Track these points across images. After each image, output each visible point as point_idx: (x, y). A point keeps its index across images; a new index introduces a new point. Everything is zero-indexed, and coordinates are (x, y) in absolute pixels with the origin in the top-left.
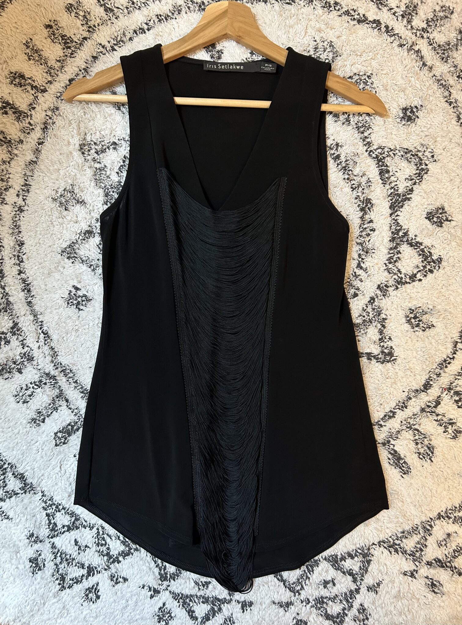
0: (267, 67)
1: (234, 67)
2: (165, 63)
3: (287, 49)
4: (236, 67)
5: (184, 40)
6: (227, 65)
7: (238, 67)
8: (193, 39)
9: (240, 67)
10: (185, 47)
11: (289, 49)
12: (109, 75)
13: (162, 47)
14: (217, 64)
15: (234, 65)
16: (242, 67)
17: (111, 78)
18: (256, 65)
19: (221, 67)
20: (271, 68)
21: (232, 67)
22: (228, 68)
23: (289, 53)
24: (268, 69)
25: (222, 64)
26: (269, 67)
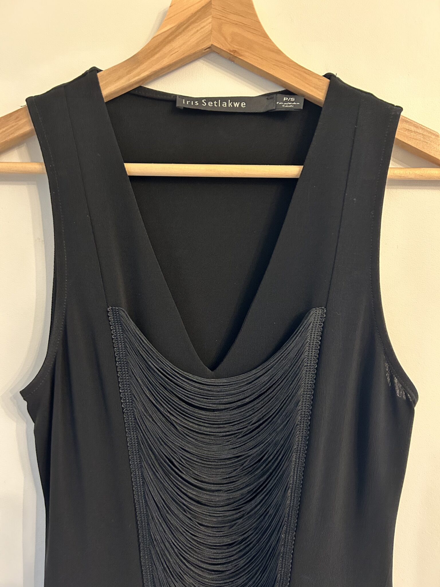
0: (286, 102)
1: (230, 105)
2: (105, 101)
3: (326, 76)
4: (232, 104)
6: (218, 101)
7: (236, 105)
9: (240, 105)
10: (139, 74)
11: (329, 76)
12: (8, 127)
13: (99, 74)
14: (200, 100)
15: (229, 101)
16: (243, 105)
17: (12, 134)
18: (267, 99)
19: (207, 104)
20: (294, 103)
21: (226, 104)
22: (219, 106)
23: (330, 82)
24: (288, 105)
25: (208, 99)
26: (290, 101)
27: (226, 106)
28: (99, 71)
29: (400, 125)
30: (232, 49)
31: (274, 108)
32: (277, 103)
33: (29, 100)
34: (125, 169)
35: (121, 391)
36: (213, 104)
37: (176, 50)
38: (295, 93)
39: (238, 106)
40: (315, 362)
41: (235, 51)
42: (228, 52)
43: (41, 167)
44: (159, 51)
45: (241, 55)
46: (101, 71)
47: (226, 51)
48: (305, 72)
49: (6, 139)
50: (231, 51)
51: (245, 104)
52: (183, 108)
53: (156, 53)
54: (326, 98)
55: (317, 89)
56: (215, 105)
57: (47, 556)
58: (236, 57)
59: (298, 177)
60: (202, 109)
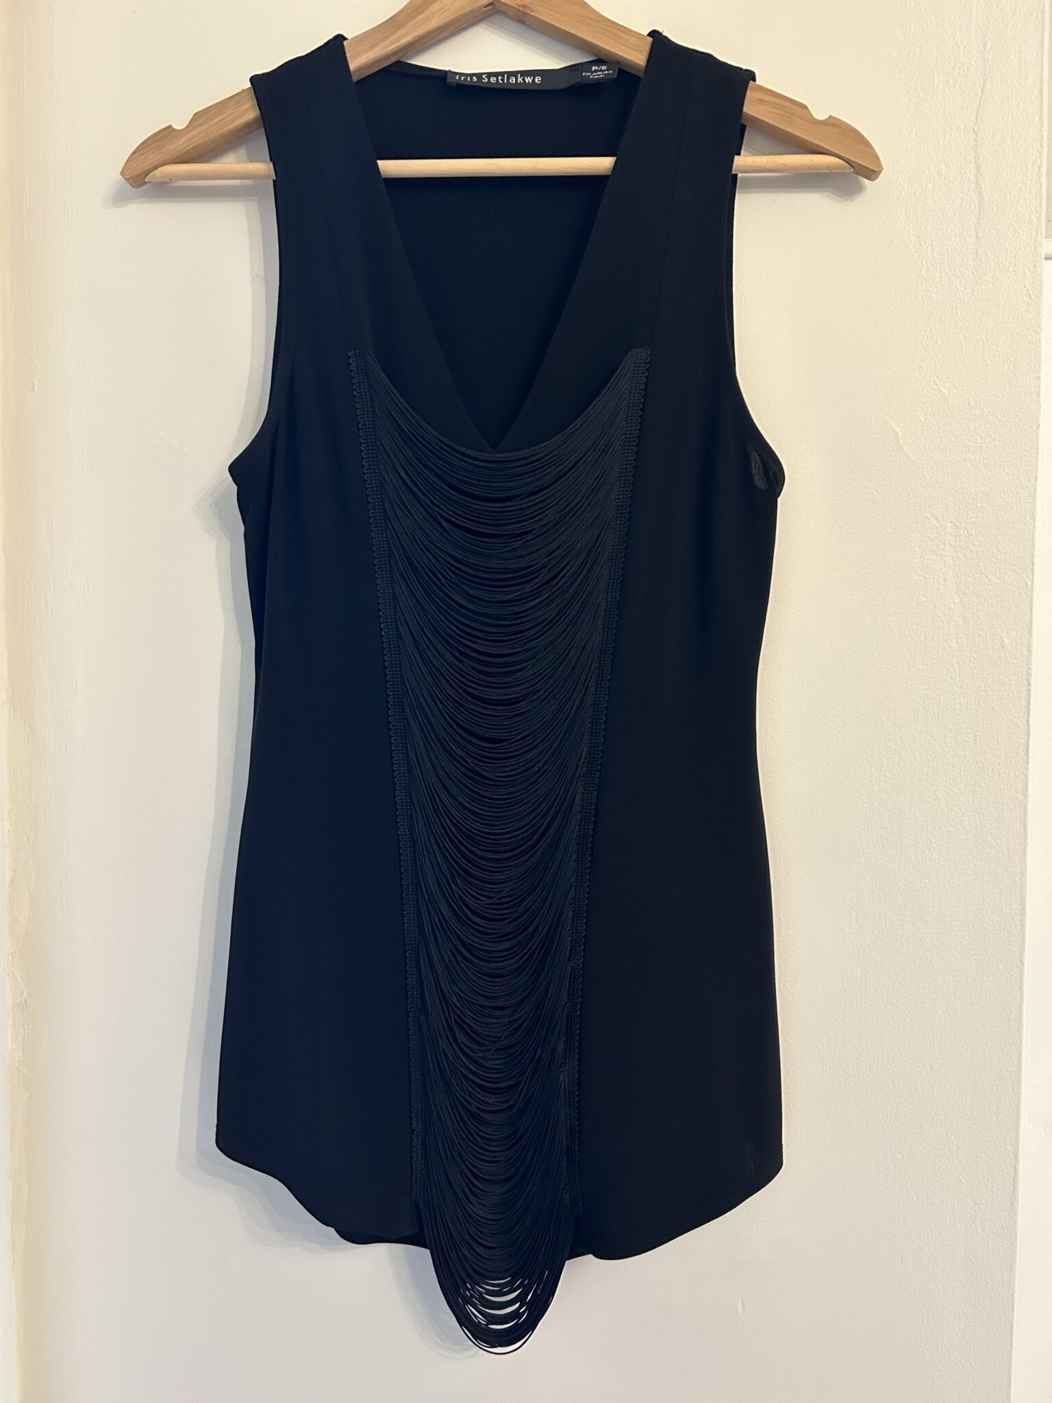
0: (596, 71)
1: (520, 80)
2: (355, 78)
3: (650, 35)
4: (524, 80)
5: (394, 23)
6: (503, 77)
7: (529, 80)
8: (416, 20)
9: (533, 80)
10: (398, 40)
11: (654, 34)
12: (225, 115)
13: (345, 43)
14: (479, 76)
15: (519, 75)
16: (538, 80)
17: (230, 123)
18: (571, 71)
19: (489, 80)
20: (606, 72)
21: (514, 80)
22: (506, 81)
23: (653, 41)
24: (599, 75)
25: (490, 75)
26: (600, 70)
27: (514, 82)
28: (345, 39)
29: (750, 94)
30: (520, 4)
31: (579, 80)
32: (584, 74)
33: (254, 80)
34: (378, 168)
35: (367, 486)
36: (497, 80)
37: (447, 8)
38: (606, 60)
39: (530, 81)
40: (636, 428)
41: (525, 6)
42: (516, 7)
43: (266, 167)
44: (424, 11)
45: (533, 11)
46: (347, 39)
47: (513, 5)
48: (619, 29)
49: (222, 131)
50: (519, 6)
51: (540, 79)
52: (455, 85)
53: (422, 12)
54: (648, 61)
55: (637, 51)
56: (500, 81)
57: (256, 720)
58: (526, 14)
59: (609, 174)
60: (482, 85)
